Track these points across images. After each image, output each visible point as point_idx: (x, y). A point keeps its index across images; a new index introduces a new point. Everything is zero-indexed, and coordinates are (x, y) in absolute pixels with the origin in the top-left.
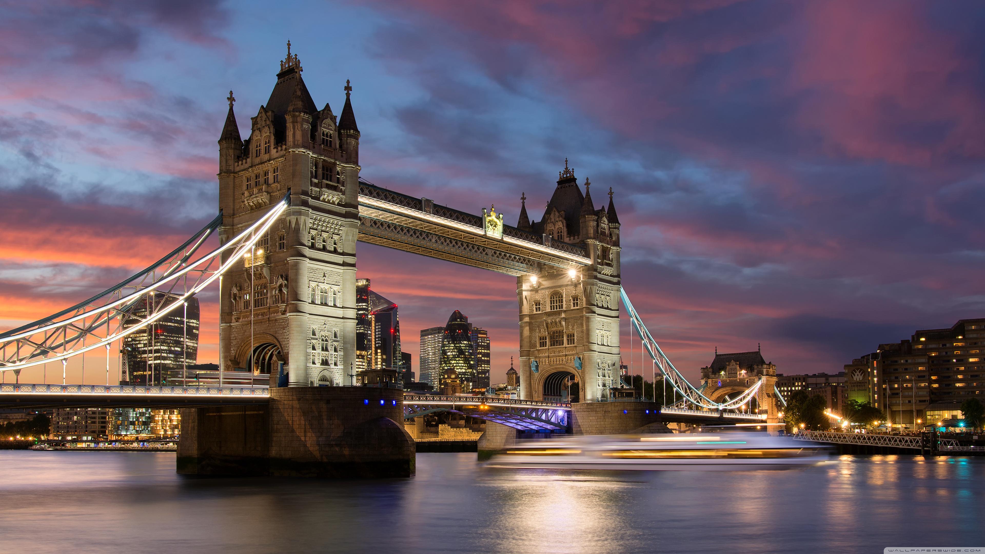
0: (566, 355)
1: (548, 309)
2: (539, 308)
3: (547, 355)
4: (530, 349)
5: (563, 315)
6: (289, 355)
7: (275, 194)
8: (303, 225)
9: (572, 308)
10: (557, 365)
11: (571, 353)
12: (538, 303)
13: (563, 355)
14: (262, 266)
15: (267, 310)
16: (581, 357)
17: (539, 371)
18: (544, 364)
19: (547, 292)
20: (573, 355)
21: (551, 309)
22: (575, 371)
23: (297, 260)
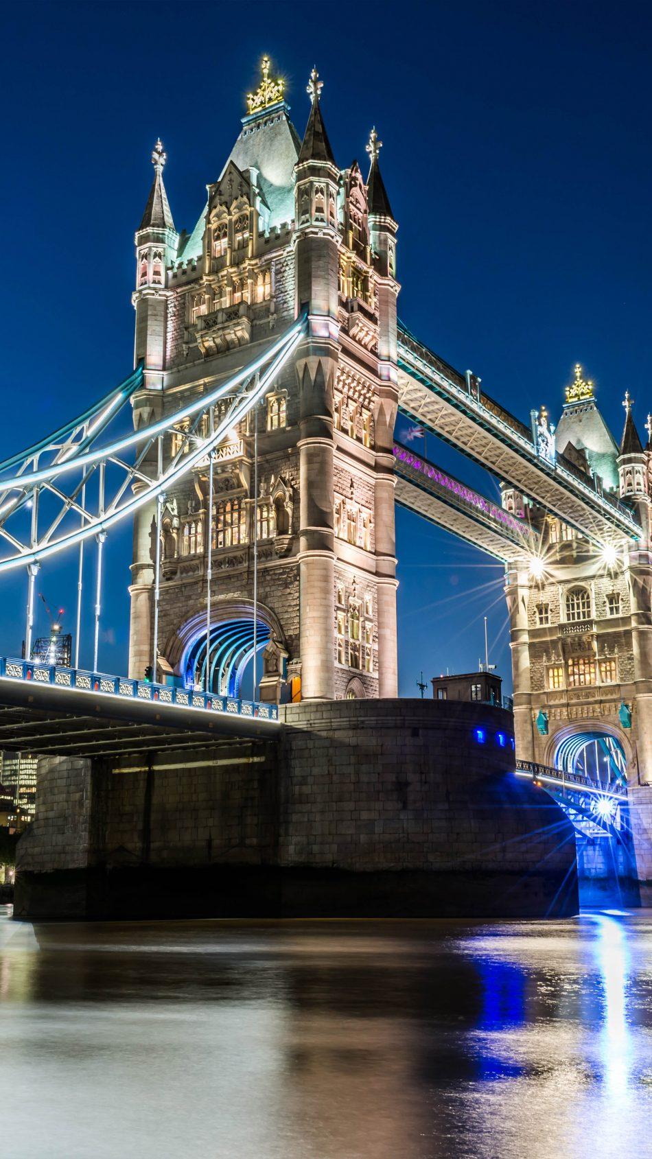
0: (601, 702)
1: (563, 619)
2: (547, 618)
3: (564, 701)
4: (532, 690)
5: (595, 630)
6: (303, 640)
7: (262, 322)
8: (330, 378)
9: (609, 616)
10: (583, 719)
11: (609, 697)
12: (542, 609)
13: (596, 702)
14: (236, 464)
15: (243, 552)
16: (630, 704)
17: (550, 731)
18: (558, 718)
19: (562, 590)
20: (614, 700)
21: (569, 619)
22: (618, 731)
23: (320, 443)
